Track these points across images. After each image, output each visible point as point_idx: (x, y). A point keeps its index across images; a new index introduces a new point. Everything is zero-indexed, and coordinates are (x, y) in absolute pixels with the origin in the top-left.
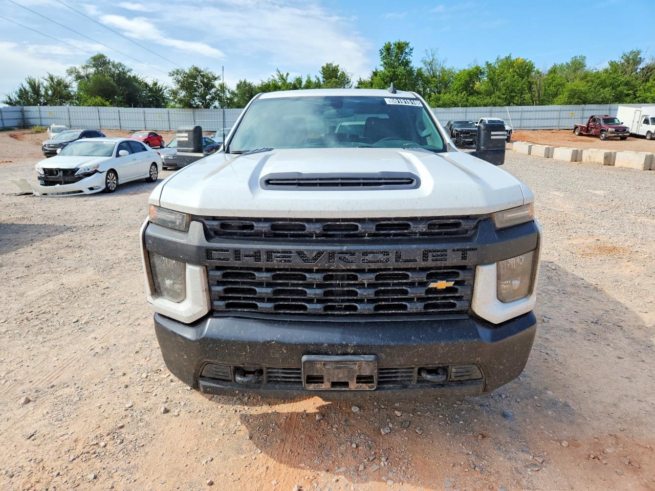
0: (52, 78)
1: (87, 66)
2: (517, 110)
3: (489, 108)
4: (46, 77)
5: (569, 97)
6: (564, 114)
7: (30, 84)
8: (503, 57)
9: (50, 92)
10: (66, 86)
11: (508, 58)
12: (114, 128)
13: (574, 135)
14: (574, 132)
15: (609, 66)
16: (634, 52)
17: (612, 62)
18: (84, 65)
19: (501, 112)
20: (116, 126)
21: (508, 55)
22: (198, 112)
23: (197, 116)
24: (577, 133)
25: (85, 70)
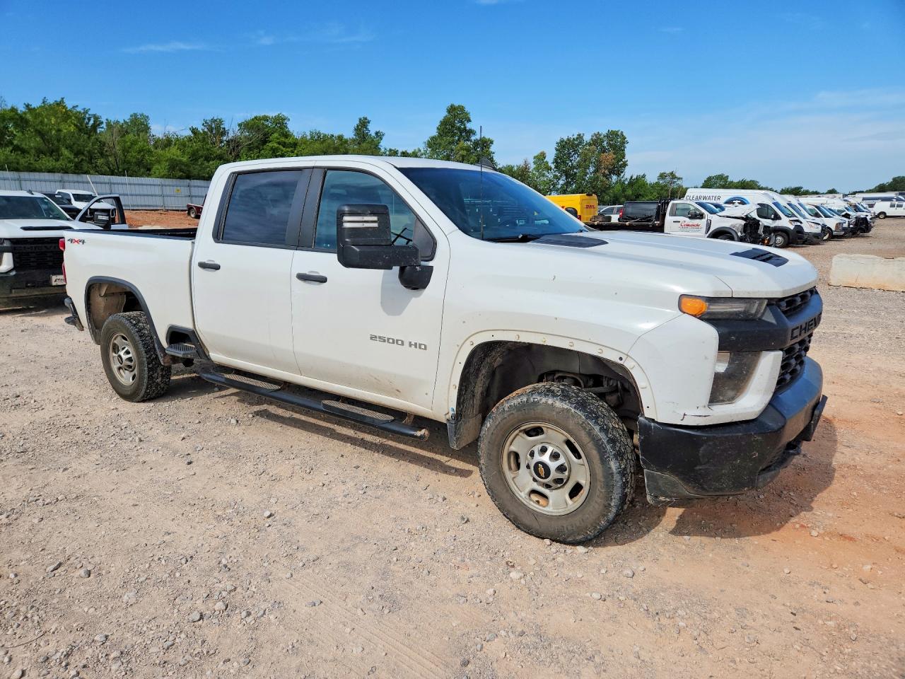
2: (102, 181)
3: (57, 176)
5: (169, 169)
6: (168, 191)
8: (51, 101)
11: (60, 104)
13: (189, 218)
14: (189, 214)
15: (191, 133)
16: (216, 120)
17: (193, 129)
19: (78, 182)
21: (59, 100)
24: (193, 216)
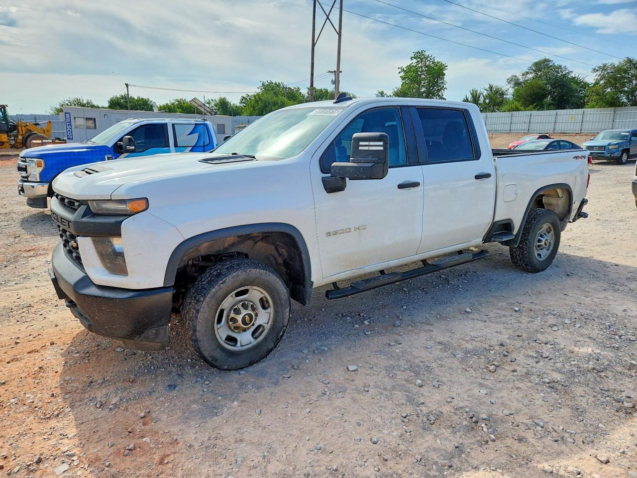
0: (491, 88)
1: (527, 73)
4: (487, 88)
7: (472, 94)
9: (487, 101)
10: (502, 94)
12: (523, 132)
18: (524, 72)
20: (524, 130)
22: (620, 111)
23: (618, 116)
25: (524, 77)
